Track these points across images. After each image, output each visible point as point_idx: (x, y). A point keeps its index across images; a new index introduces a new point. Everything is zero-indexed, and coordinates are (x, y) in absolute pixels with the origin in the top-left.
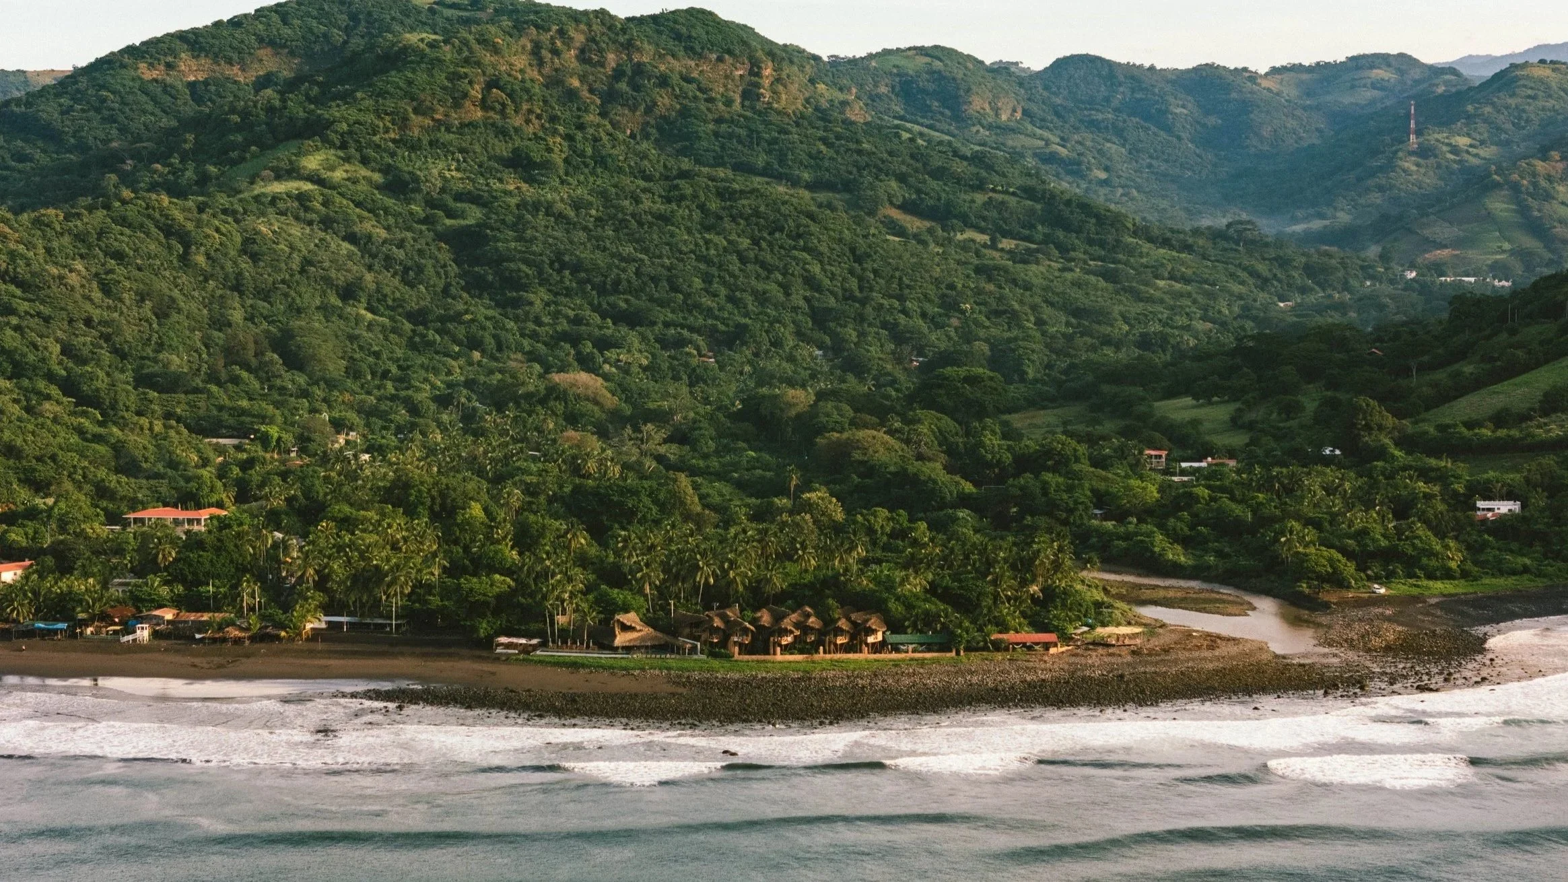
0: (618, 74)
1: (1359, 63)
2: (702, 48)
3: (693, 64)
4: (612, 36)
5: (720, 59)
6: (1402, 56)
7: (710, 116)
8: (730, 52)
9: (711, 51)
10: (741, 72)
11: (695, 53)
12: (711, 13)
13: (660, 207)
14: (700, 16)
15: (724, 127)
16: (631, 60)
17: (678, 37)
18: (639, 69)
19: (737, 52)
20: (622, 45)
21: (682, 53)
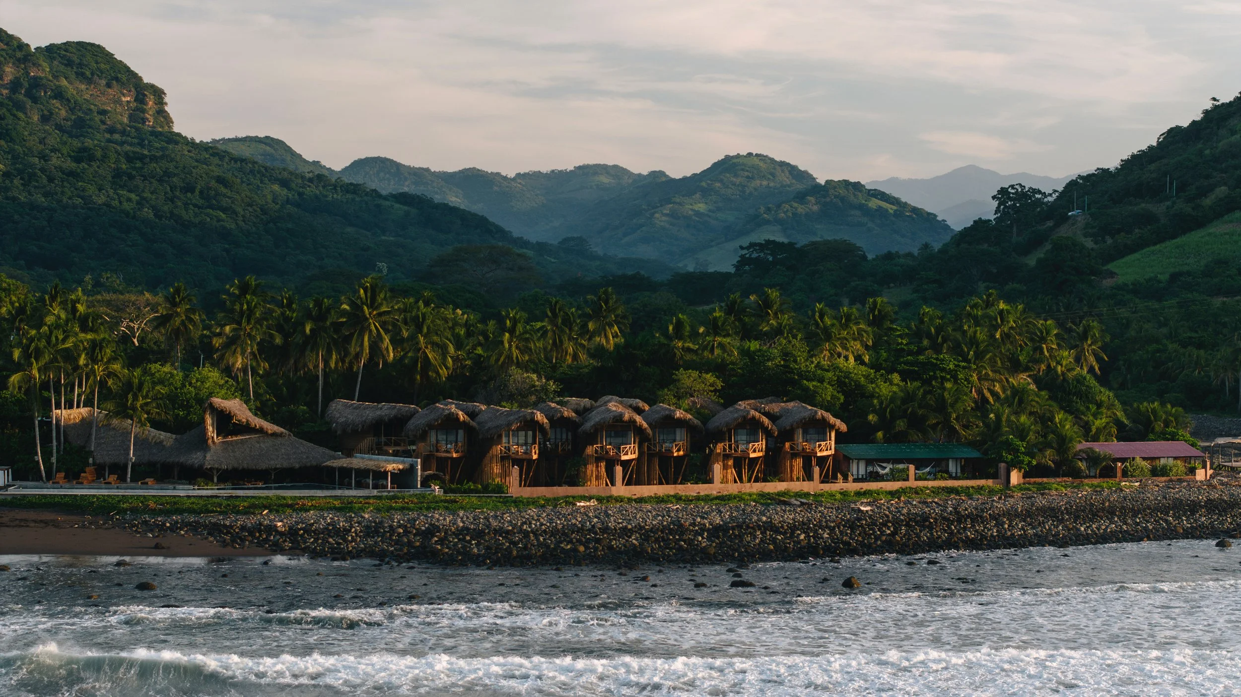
0: (15, 86)
1: (584, 171)
2: (92, 74)
3: (83, 87)
4: (10, 52)
5: (109, 85)
6: (615, 167)
7: (103, 127)
8: (117, 79)
9: (100, 77)
10: (129, 99)
11: (86, 78)
12: (99, 46)
13: (70, 165)
14: (89, 48)
15: (117, 136)
16: (28, 73)
17: (69, 63)
18: (36, 83)
19: (124, 79)
20: (19, 60)
21: (73, 76)
